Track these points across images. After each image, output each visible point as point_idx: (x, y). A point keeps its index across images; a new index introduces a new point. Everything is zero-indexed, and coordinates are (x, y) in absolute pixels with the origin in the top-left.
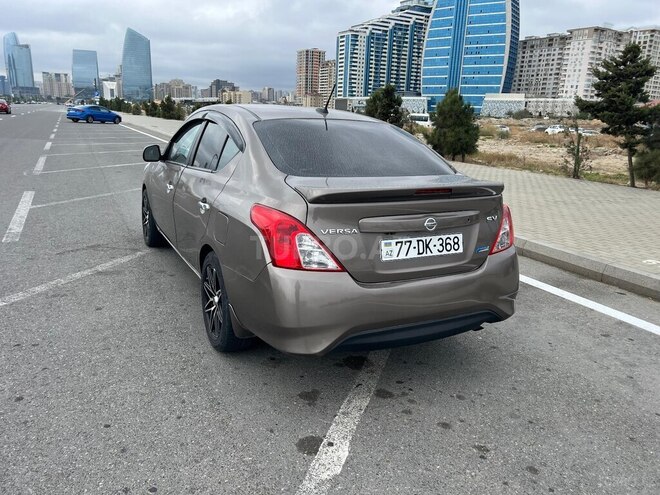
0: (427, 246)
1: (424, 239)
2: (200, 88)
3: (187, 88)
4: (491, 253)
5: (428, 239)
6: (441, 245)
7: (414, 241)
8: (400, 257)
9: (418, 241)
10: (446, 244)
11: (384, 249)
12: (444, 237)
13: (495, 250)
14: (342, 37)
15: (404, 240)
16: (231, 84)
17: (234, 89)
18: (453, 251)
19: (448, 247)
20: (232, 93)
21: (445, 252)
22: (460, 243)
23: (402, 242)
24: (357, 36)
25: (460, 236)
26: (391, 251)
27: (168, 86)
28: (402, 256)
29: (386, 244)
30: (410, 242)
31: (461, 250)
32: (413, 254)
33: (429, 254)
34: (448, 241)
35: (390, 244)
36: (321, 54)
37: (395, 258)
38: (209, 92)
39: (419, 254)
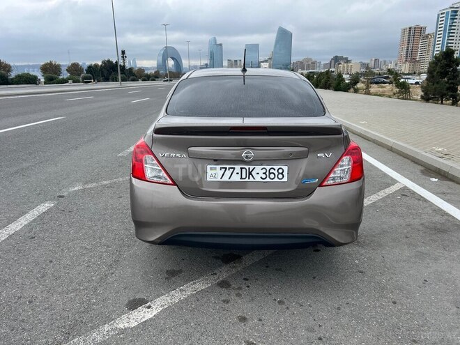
0: (250, 173)
1: (247, 167)
2: (323, 63)
3: (314, 63)
4: (321, 185)
5: (251, 167)
6: (265, 173)
7: (238, 168)
8: (223, 179)
9: (241, 168)
10: (270, 173)
11: (209, 172)
12: (268, 168)
13: (326, 183)
14: (442, 14)
15: (228, 167)
16: (346, 58)
17: (347, 61)
18: (276, 180)
19: (272, 176)
20: (345, 65)
21: (268, 180)
22: (285, 174)
23: (226, 168)
24: (456, 12)
25: (285, 168)
26: (215, 174)
27: (301, 62)
28: (226, 179)
29: (211, 169)
30: (234, 168)
31: (285, 179)
32: (236, 178)
33: (251, 179)
34: (272, 171)
35: (215, 169)
36: (422, 29)
37: (219, 179)
38: (329, 65)
39: (241, 178)
